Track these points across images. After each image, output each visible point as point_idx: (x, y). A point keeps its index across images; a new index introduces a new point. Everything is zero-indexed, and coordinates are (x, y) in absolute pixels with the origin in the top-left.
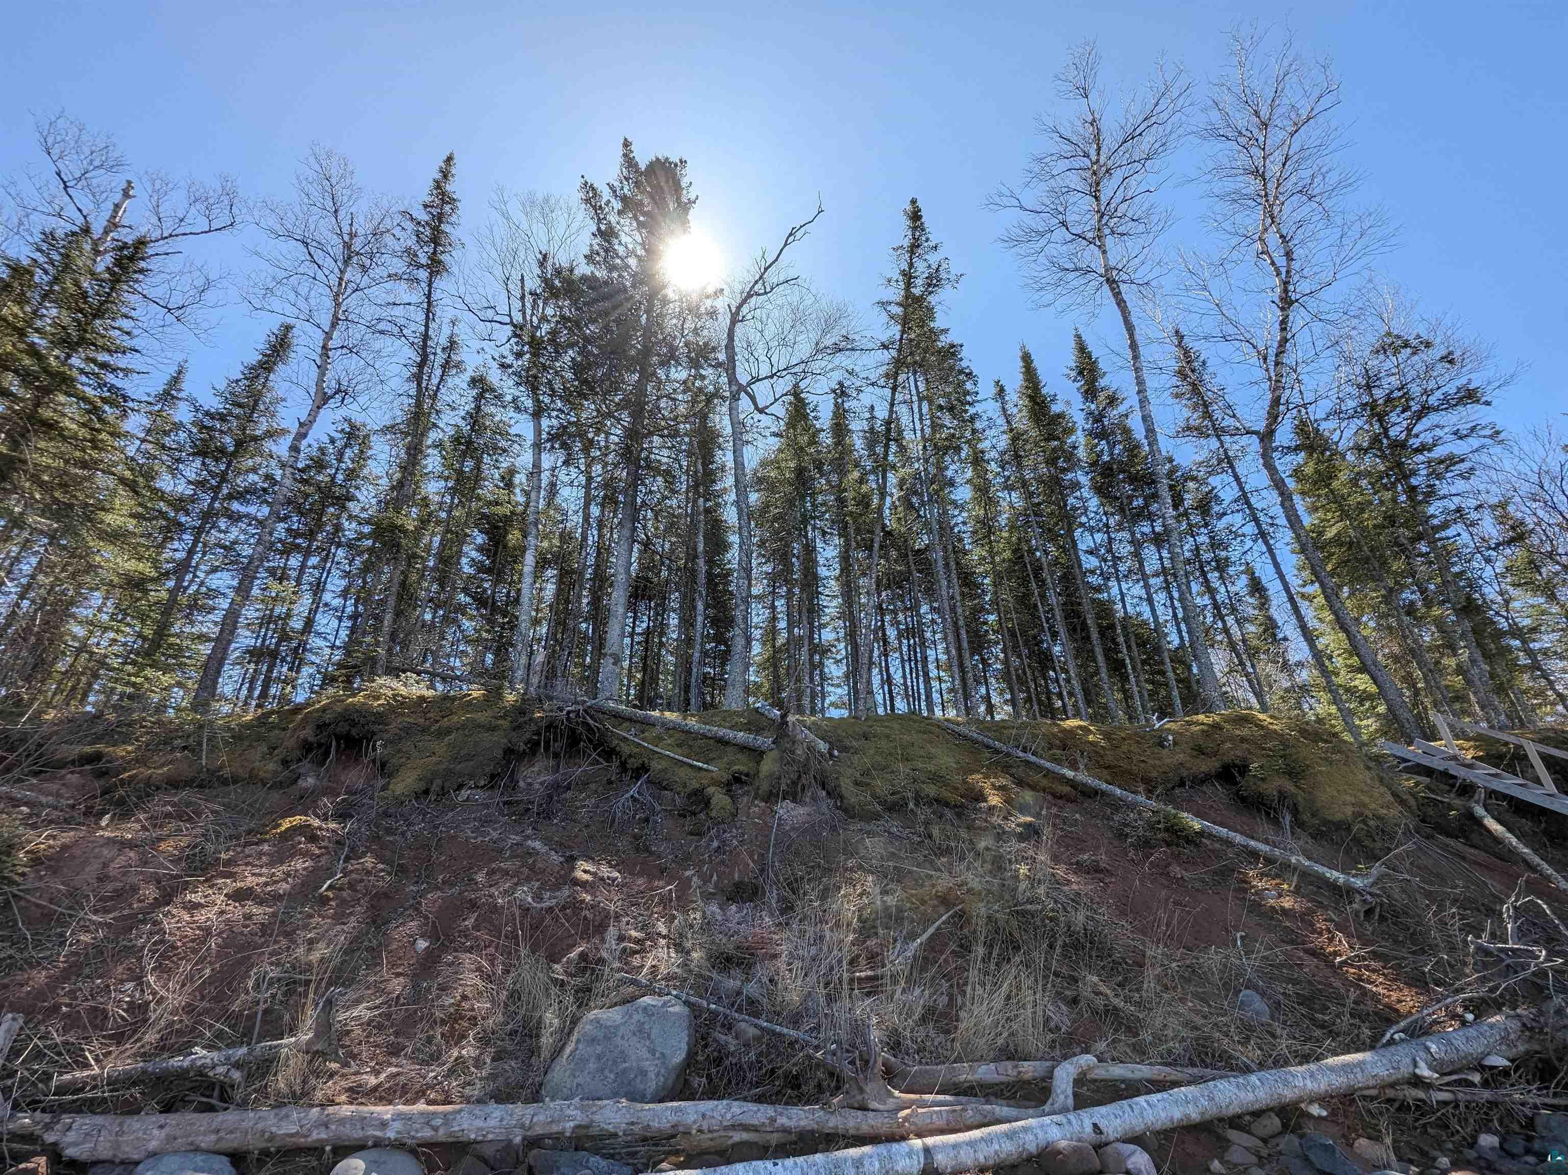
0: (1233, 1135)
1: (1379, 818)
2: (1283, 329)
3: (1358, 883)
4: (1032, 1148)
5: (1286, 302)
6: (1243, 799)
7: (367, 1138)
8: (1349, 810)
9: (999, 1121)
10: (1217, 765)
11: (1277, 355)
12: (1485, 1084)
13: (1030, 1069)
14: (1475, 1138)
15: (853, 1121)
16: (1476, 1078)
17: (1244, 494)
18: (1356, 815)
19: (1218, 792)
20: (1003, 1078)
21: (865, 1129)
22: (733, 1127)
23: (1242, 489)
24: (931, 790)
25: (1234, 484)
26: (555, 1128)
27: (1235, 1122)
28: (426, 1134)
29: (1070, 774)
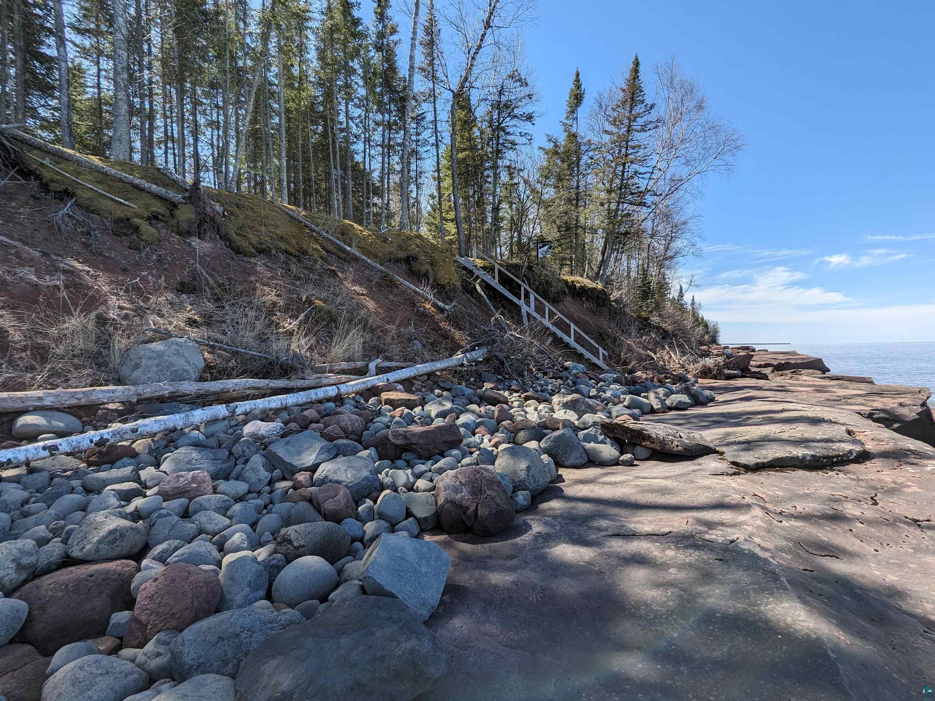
0: (415, 381)
1: (454, 285)
2: (482, 40)
3: (447, 307)
4: (369, 386)
5: (488, 25)
6: (412, 271)
7: (28, 406)
8: (446, 281)
9: (352, 381)
10: (406, 255)
11: (475, 53)
12: (476, 365)
13: (359, 364)
14: (469, 379)
15: (299, 383)
16: (474, 364)
17: (436, 120)
18: (449, 283)
19: (404, 267)
20: (349, 368)
21: (305, 385)
22: (249, 388)
23: (435, 117)
24: (283, 245)
25: (433, 113)
26: (157, 394)
27: (414, 378)
28: (74, 402)
29: (348, 249)
